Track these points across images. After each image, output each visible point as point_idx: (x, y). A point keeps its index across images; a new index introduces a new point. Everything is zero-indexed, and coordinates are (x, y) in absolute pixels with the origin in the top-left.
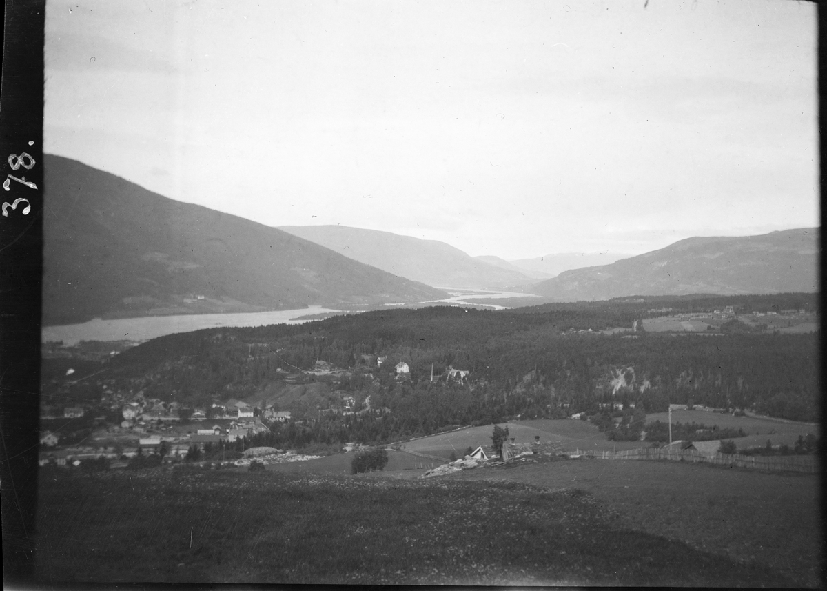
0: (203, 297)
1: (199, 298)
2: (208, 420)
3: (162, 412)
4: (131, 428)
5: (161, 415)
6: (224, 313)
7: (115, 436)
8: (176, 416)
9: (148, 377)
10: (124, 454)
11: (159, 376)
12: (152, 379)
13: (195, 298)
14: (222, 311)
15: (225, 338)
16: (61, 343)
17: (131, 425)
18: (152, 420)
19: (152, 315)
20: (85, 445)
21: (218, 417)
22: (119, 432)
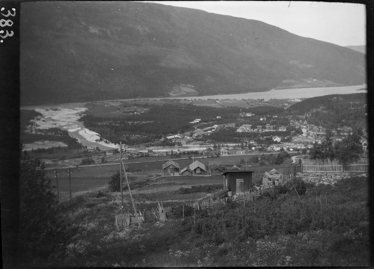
0: (316, 80)
1: (314, 80)
2: (338, 135)
3: (317, 130)
4: (307, 136)
5: (317, 132)
6: (325, 87)
7: (302, 139)
8: (324, 132)
9: (306, 115)
10: (308, 147)
11: (311, 115)
12: (308, 116)
13: (312, 80)
14: (324, 86)
15: (338, 99)
16: (263, 100)
17: (306, 135)
18: (314, 134)
19: (295, 88)
20: (290, 142)
21: (342, 134)
22: (302, 138)
